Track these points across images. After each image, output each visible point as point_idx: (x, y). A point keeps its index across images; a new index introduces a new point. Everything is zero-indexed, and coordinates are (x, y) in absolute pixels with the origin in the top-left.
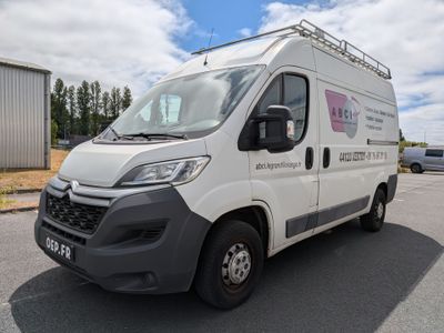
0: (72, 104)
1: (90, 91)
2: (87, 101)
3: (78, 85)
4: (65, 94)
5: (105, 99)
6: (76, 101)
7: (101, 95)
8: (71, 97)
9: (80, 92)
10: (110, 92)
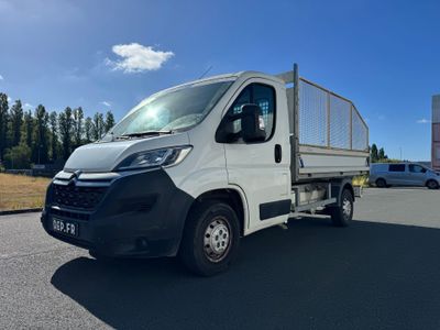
0: (54, 130)
1: (73, 116)
2: (69, 126)
3: (61, 111)
4: (46, 119)
5: (88, 124)
6: (58, 126)
7: (83, 120)
8: (52, 124)
9: (62, 118)
10: (92, 117)
